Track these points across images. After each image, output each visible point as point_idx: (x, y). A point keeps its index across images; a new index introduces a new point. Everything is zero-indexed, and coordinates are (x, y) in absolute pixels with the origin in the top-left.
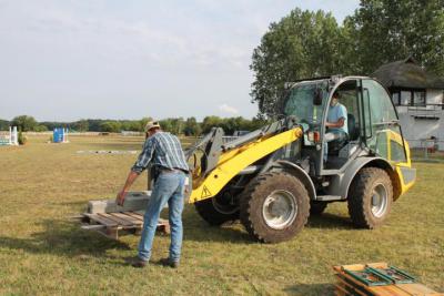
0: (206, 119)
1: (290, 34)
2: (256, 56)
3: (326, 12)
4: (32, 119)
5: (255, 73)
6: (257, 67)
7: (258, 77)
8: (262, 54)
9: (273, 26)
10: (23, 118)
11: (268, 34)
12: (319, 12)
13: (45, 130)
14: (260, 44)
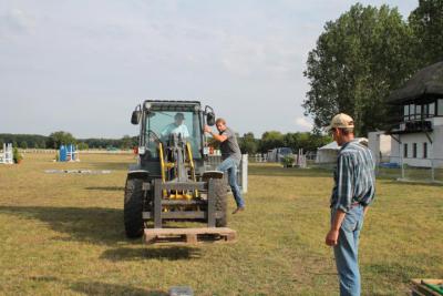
0: (265, 135)
1: (348, 34)
2: (311, 61)
3: (391, 8)
4: (69, 135)
5: (309, 81)
6: (312, 74)
7: (314, 85)
8: (318, 59)
9: (330, 25)
10: (60, 135)
11: (324, 35)
12: (383, 8)
13: (85, 148)
14: (315, 47)
